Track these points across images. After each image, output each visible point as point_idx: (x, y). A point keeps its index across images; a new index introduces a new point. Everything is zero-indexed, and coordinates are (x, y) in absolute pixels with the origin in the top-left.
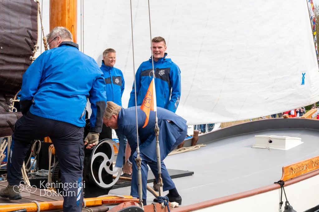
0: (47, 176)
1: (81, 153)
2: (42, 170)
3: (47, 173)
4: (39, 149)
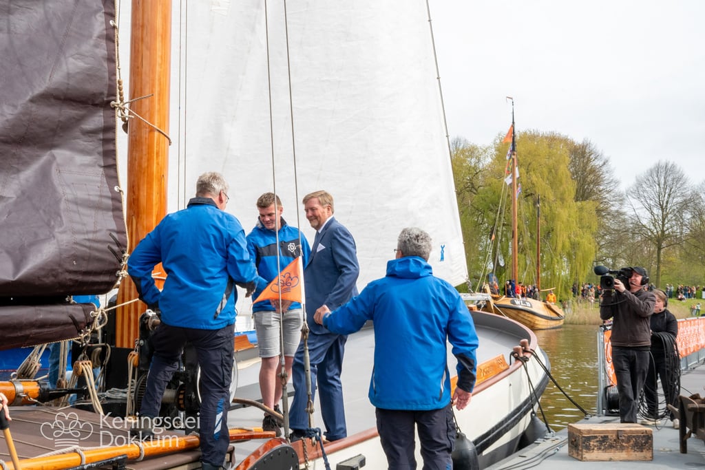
0: (126, 399)
1: (224, 361)
2: (112, 389)
3: (126, 395)
4: (108, 358)
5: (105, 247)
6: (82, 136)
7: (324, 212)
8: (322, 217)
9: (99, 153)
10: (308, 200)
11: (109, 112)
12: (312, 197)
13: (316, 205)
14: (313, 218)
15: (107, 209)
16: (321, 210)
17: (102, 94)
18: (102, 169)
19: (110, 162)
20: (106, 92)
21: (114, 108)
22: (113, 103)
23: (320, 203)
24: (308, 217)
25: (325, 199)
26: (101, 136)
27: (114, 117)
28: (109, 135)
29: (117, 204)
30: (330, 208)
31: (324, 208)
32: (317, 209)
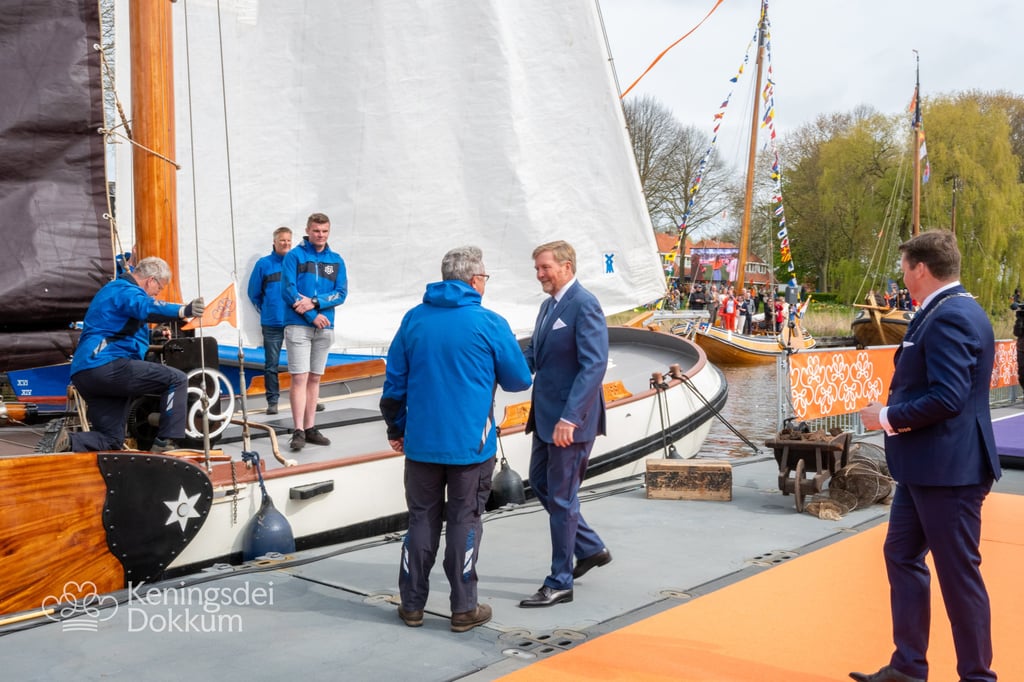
5: (84, 274)
6: (68, 166)
7: (561, 272)
8: (558, 279)
9: (87, 181)
10: (539, 254)
11: (97, 139)
12: (545, 250)
13: (550, 262)
14: (545, 279)
15: (91, 236)
16: (555, 269)
17: (85, 121)
18: (90, 198)
19: (100, 189)
20: (89, 119)
21: (102, 135)
22: (100, 130)
23: (555, 258)
24: (540, 278)
25: (564, 253)
26: (89, 164)
27: (102, 143)
28: (97, 163)
29: (104, 231)
30: (571, 266)
31: (561, 266)
32: (550, 267)
